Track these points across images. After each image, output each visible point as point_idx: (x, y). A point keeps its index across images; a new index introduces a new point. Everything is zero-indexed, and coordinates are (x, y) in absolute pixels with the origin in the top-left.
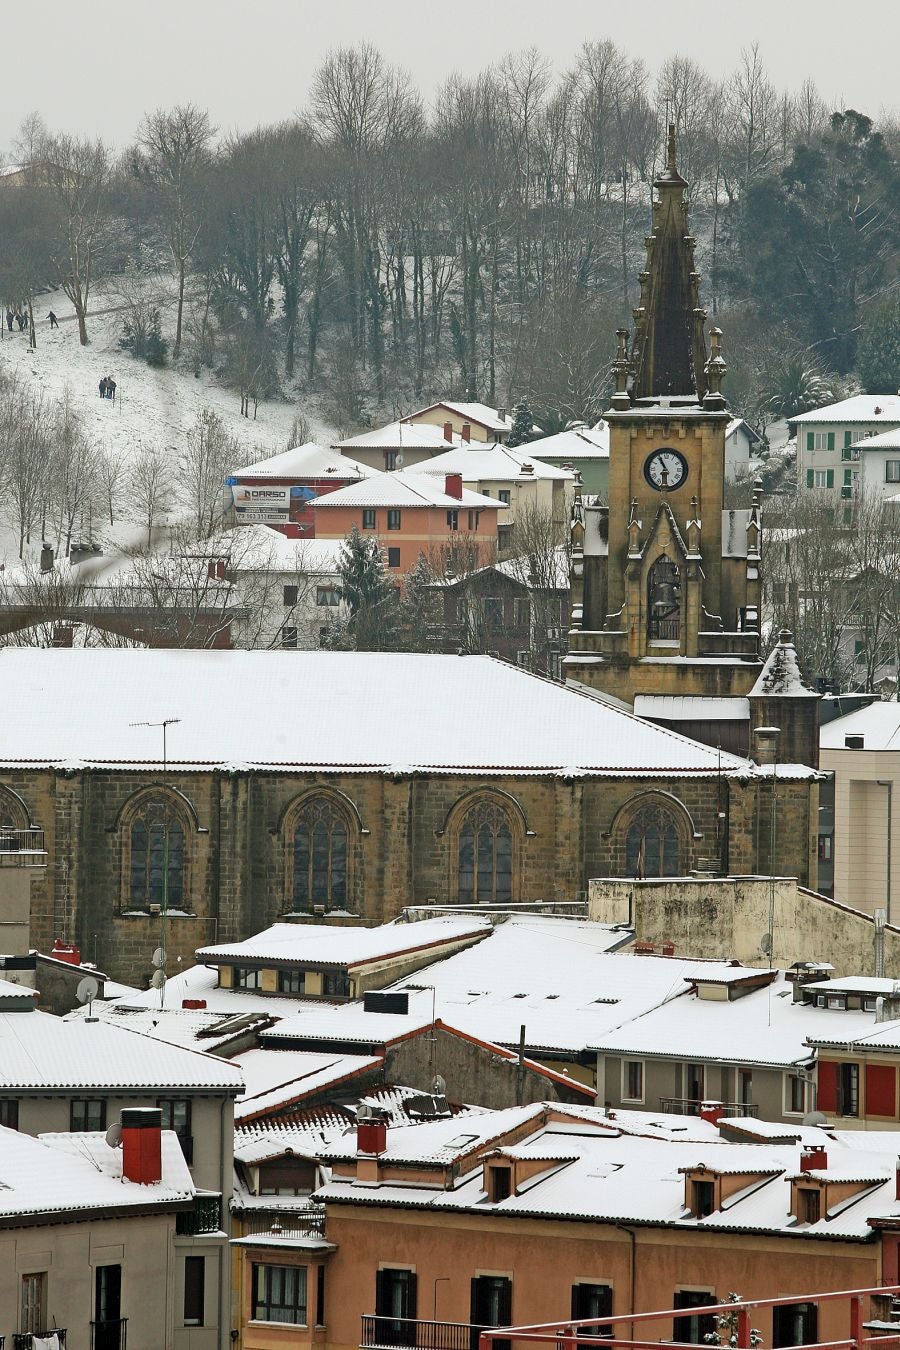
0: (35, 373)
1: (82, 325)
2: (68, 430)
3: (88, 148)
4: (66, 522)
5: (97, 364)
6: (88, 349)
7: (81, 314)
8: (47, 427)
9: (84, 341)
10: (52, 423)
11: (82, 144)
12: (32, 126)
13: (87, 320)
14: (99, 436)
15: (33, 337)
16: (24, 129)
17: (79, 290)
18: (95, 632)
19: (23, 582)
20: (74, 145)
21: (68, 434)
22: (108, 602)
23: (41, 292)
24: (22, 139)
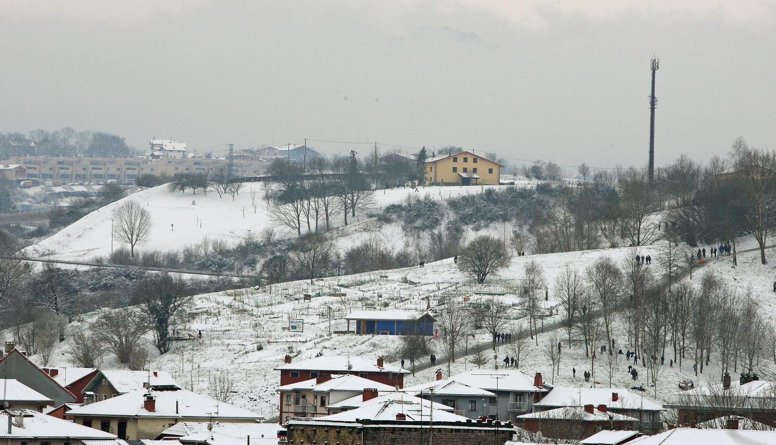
0: (735, 279)
1: (763, 253)
2: (749, 311)
3: (768, 156)
4: (748, 361)
5: (771, 275)
6: (766, 266)
7: (762, 247)
8: (738, 309)
9: (764, 262)
10: (741, 306)
11: (765, 154)
12: (739, 144)
13: (766, 251)
14: (770, 314)
15: (735, 260)
16: (735, 146)
17: (761, 235)
18: (749, 422)
19: (708, 394)
20: (760, 154)
21: (750, 313)
22: (757, 406)
23: (741, 235)
24: (733, 152)
